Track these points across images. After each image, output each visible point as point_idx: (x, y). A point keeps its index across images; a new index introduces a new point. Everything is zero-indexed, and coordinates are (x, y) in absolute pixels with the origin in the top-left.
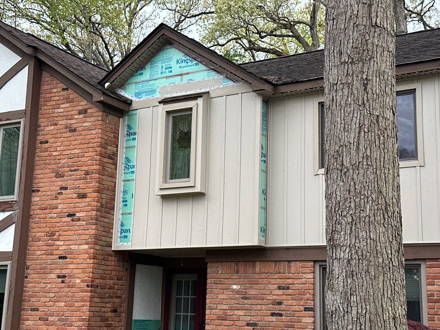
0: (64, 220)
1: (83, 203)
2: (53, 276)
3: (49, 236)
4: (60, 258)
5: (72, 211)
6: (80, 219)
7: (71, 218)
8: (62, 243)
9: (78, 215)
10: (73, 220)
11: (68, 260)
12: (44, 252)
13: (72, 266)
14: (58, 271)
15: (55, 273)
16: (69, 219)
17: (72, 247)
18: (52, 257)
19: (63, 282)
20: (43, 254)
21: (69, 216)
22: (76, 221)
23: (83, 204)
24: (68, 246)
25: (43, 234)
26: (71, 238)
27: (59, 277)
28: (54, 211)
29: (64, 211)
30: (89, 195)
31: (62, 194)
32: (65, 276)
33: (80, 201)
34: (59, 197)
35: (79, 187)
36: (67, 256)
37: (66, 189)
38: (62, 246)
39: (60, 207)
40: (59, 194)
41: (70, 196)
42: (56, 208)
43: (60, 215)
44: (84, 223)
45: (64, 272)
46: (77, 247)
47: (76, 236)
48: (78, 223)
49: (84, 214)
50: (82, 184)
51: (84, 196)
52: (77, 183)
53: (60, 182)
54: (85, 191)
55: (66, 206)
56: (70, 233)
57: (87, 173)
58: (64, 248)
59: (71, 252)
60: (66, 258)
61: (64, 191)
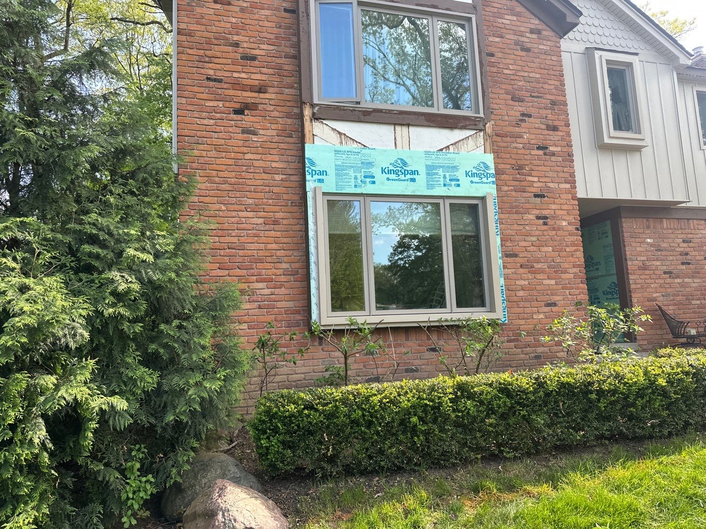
0: (533, 152)
1: (555, 136)
2: (532, 217)
3: (517, 169)
4: (536, 196)
5: (542, 143)
7: (543, 152)
8: (536, 179)
9: (552, 149)
10: (545, 154)
11: (546, 199)
12: (512, 188)
13: (553, 207)
14: (537, 212)
15: (533, 213)
16: (541, 152)
17: (549, 185)
18: (525, 194)
19: (545, 224)
20: (511, 191)
21: (539, 148)
22: (550, 155)
23: (556, 138)
24: (544, 183)
25: (508, 166)
26: (546, 174)
27: (538, 218)
28: (519, 140)
29: (533, 142)
30: (561, 128)
31: (526, 122)
32: (545, 218)
33: (551, 133)
34: (523, 124)
35: (546, 117)
36: (546, 194)
37: (530, 116)
38: (536, 183)
39: (525, 137)
40: (521, 120)
41: (537, 125)
42: (522, 137)
43: (527, 146)
44: (560, 159)
45: (545, 213)
46: (556, 185)
47: (553, 173)
48: (553, 158)
49: (559, 149)
50: (549, 114)
51: (555, 128)
52: (543, 113)
53: (520, 107)
54: (556, 123)
55: (533, 136)
56: (544, 168)
57: (553, 103)
58: (539, 185)
59: (549, 190)
60: (544, 197)
61: (527, 119)
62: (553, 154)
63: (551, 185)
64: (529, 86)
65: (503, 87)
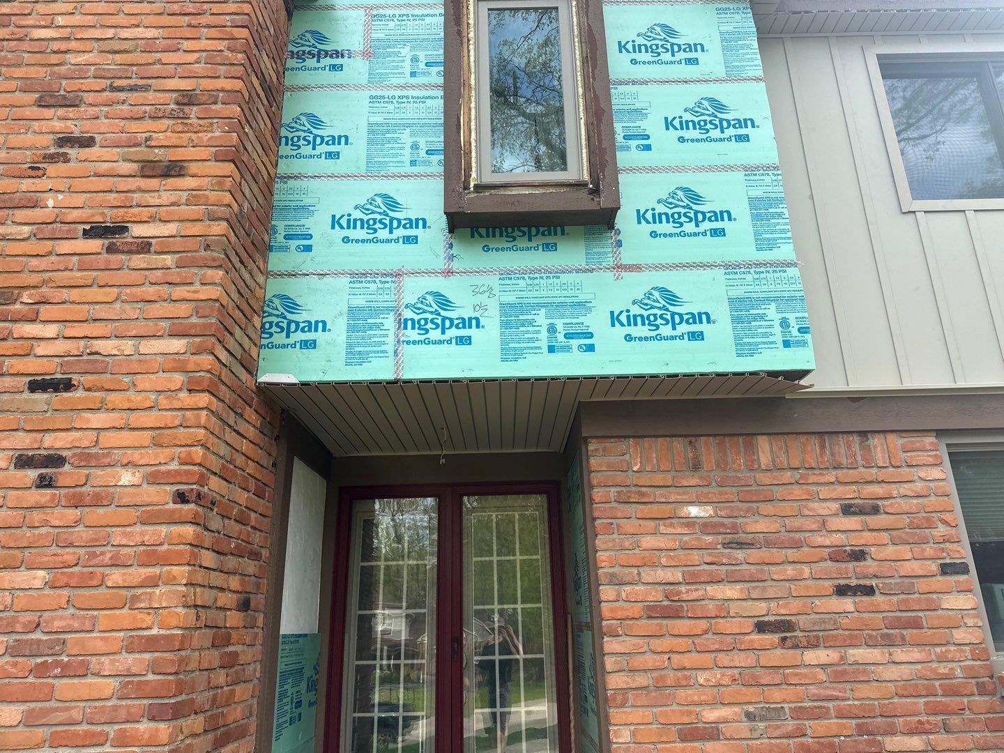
0: (65, 247)
1: (165, 192)
4: (36, 386)
5: (109, 217)
6: (150, 244)
7: (107, 242)
9: (138, 231)
10: (111, 249)
11: (80, 393)
13: (97, 419)
16: (95, 245)
17: (99, 345)
21: (94, 231)
22: (130, 252)
23: (166, 197)
24: (82, 343)
26: (100, 312)
27: (23, 462)
28: (22, 214)
29: (74, 215)
30: (193, 168)
31: (67, 160)
32: (54, 460)
33: (153, 183)
34: (51, 169)
35: (147, 139)
36: (76, 378)
37: (88, 142)
39: (50, 203)
40: (52, 158)
41: (105, 167)
42: (36, 205)
43: (51, 230)
44: (169, 260)
45: (59, 442)
46: (128, 346)
47: (127, 306)
48: (138, 260)
49: (171, 228)
50: (163, 132)
51: (173, 170)
52: (139, 129)
53: (58, 122)
54: (179, 154)
55: (79, 200)
56: (94, 293)
57: (187, 99)
58: (61, 347)
59: (95, 363)
60: (68, 386)
61: (72, 152)
62: (142, 247)
63: (109, 347)
64: (111, 63)
65: (19, 72)
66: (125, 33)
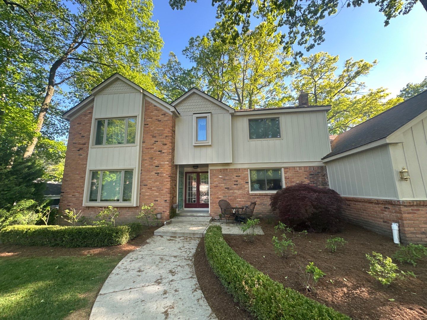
0: (157, 153)
1: (166, 147)
3: (151, 159)
4: (156, 166)
8: (156, 161)
9: (163, 151)
10: (161, 153)
13: (161, 170)
14: (156, 172)
16: (159, 153)
19: (158, 175)
21: (159, 151)
23: (165, 148)
27: (156, 173)
28: (152, 150)
30: (168, 144)
32: (158, 173)
33: (164, 146)
34: (155, 144)
37: (157, 142)
38: (156, 162)
39: (155, 148)
40: (154, 143)
41: (159, 144)
42: (153, 148)
43: (155, 151)
44: (166, 154)
45: (158, 172)
49: (166, 151)
50: (164, 140)
51: (166, 144)
52: (162, 140)
53: (154, 139)
54: (166, 143)
55: (157, 148)
56: (160, 158)
57: (166, 136)
58: (158, 163)
59: (161, 165)
60: (159, 166)
61: (156, 143)
62: (164, 153)
63: (162, 163)
64: (159, 132)
65: (150, 133)
66: (160, 129)
